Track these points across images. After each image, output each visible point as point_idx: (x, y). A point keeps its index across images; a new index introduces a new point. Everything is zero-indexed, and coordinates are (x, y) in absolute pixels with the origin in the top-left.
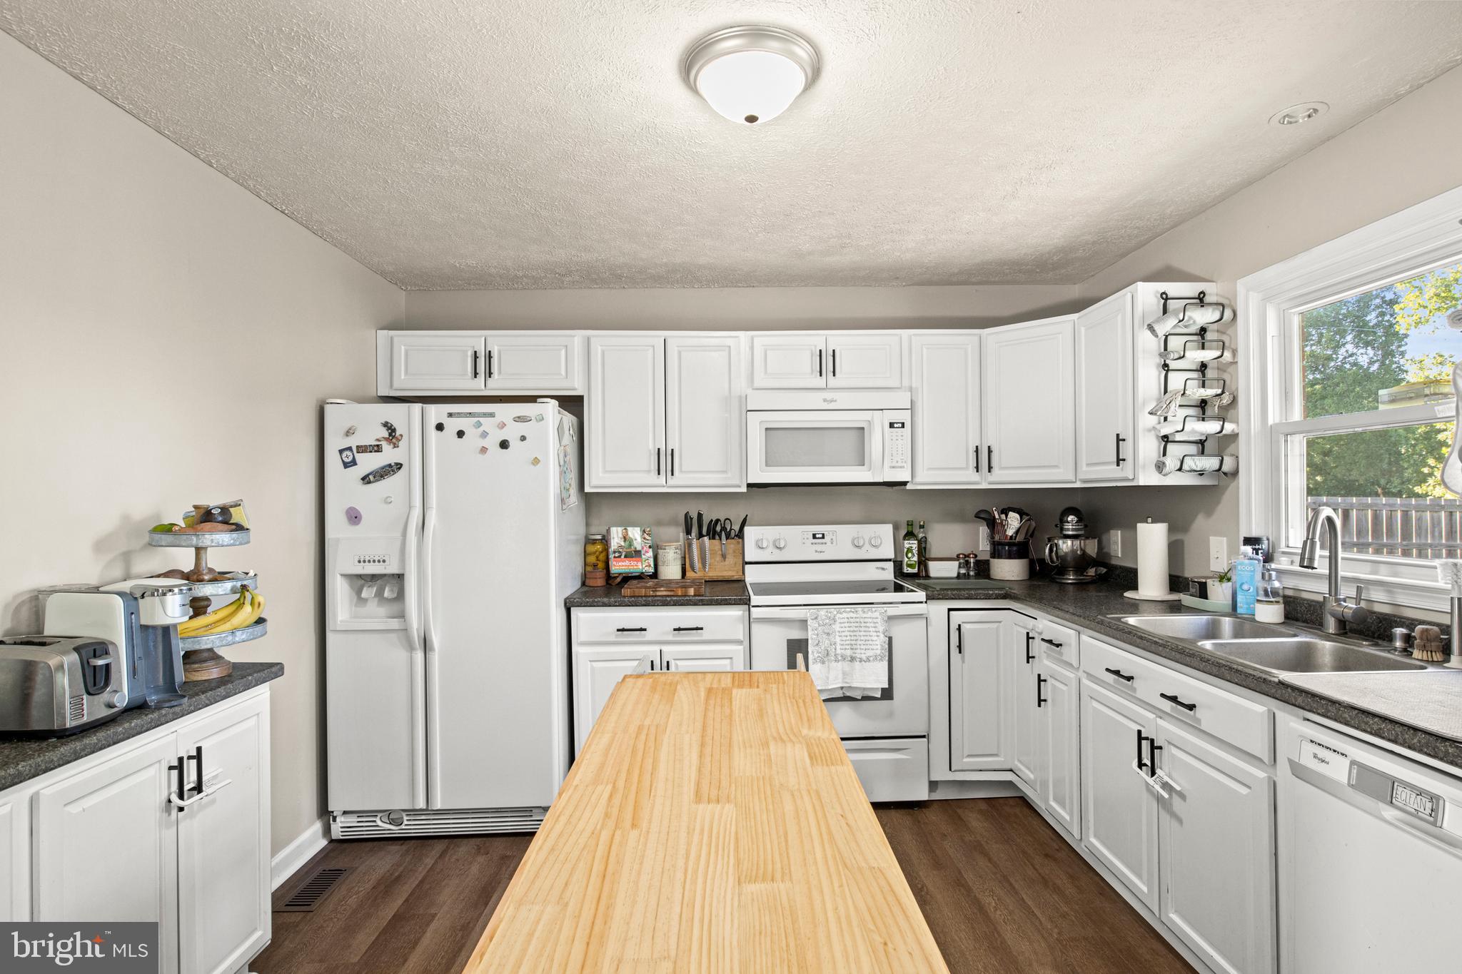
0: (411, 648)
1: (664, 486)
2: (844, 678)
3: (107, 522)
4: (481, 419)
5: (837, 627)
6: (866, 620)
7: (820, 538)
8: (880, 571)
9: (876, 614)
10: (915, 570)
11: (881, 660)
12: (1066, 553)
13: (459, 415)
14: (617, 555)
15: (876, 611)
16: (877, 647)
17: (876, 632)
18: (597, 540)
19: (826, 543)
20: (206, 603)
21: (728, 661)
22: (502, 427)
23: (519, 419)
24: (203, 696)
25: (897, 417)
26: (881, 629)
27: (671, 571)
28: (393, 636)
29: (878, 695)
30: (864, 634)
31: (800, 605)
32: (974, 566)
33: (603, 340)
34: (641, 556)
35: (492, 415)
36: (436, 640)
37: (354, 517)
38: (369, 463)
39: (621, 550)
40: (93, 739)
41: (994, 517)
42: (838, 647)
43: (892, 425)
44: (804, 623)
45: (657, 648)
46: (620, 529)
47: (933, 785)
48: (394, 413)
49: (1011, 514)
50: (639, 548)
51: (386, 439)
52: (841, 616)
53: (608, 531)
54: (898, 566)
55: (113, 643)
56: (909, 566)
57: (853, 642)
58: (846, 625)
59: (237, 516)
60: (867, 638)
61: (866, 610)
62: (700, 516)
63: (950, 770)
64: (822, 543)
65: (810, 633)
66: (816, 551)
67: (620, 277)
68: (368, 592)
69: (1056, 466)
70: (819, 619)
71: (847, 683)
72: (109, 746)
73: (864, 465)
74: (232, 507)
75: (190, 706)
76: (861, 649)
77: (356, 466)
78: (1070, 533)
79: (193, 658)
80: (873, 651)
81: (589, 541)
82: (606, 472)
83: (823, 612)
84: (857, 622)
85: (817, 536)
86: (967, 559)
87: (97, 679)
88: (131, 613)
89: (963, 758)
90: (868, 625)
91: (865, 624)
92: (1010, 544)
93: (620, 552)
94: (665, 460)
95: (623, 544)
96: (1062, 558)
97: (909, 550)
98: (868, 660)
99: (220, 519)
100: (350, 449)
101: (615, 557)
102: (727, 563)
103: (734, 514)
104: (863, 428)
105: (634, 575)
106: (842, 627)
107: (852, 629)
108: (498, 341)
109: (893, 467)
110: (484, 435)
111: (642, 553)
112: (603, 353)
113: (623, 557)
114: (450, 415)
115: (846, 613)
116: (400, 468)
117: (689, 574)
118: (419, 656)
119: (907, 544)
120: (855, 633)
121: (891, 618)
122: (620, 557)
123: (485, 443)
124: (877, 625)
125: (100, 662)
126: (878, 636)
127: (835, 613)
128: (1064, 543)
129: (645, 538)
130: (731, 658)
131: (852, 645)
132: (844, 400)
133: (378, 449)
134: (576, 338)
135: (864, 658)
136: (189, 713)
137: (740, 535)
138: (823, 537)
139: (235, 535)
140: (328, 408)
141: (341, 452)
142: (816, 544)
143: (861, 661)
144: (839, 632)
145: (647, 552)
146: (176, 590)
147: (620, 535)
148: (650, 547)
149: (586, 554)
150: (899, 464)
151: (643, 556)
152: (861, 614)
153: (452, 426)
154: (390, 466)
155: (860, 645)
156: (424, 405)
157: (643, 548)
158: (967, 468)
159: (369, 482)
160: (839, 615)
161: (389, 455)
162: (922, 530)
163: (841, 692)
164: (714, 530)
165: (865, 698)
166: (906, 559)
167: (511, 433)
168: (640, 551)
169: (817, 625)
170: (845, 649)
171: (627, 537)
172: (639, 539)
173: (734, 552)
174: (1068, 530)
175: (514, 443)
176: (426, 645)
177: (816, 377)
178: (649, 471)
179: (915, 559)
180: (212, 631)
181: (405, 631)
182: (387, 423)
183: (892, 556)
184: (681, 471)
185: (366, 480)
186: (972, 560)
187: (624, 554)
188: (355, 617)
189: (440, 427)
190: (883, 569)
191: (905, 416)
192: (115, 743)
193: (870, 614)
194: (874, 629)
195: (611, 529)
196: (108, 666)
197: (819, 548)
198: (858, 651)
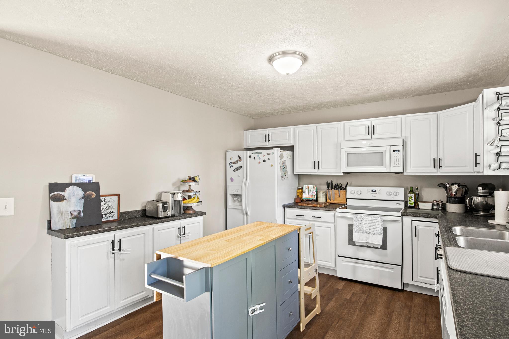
0: (244, 214)
1: (317, 173)
2: (366, 239)
3: (175, 179)
4: (259, 154)
5: (364, 221)
6: (374, 220)
7: (374, 192)
8: (399, 205)
9: (379, 219)
10: (413, 205)
11: (380, 235)
12: (478, 203)
13: (254, 153)
15: (379, 217)
16: (378, 230)
17: (379, 225)
18: (300, 189)
19: (376, 193)
20: (190, 197)
21: (329, 229)
22: (264, 156)
23: (268, 154)
24: (186, 216)
25: (396, 148)
26: (380, 224)
27: (322, 199)
28: (240, 210)
29: (379, 247)
30: (374, 225)
31: (354, 213)
32: (441, 205)
33: (299, 128)
35: (261, 153)
36: (249, 213)
37: (232, 180)
38: (235, 166)
40: (163, 220)
41: (447, 186)
42: (364, 228)
43: (394, 151)
44: (352, 219)
45: (308, 222)
46: (306, 186)
47: (404, 285)
48: (240, 153)
49: (455, 185)
51: (238, 160)
52: (365, 218)
53: (304, 186)
54: (406, 203)
55: (168, 202)
56: (411, 204)
57: (370, 227)
58: (367, 221)
59: (197, 179)
60: (374, 226)
61: (375, 217)
62: (331, 182)
63: (412, 280)
64: (375, 193)
65: (354, 222)
66: (372, 196)
67: (305, 108)
68: (235, 199)
69: (466, 166)
70: (358, 218)
71: (367, 241)
72: (166, 222)
73: (383, 166)
74: (195, 177)
75: (183, 217)
76: (372, 230)
77: (232, 167)
78: (480, 194)
79: (188, 208)
80: (377, 231)
81: (298, 189)
82: (299, 168)
83: (359, 216)
84: (371, 221)
85: (373, 191)
86: (438, 203)
87: (165, 209)
88: (173, 197)
89: (418, 277)
90: (375, 222)
91: (374, 222)
92: (455, 198)
94: (317, 165)
96: (477, 205)
97: (410, 197)
98: (374, 234)
99: (192, 179)
100: (231, 163)
102: (340, 198)
103: (343, 182)
104: (383, 153)
105: (310, 200)
106: (366, 222)
107: (369, 223)
108: (271, 131)
109: (395, 167)
110: (260, 158)
112: (299, 132)
114: (252, 153)
115: (367, 217)
116: (241, 168)
117: (328, 201)
118: (245, 216)
119: (409, 195)
120: (370, 224)
121: (384, 221)
123: (260, 161)
124: (379, 222)
125: (165, 206)
126: (379, 226)
127: (363, 217)
128: (477, 198)
129: (314, 189)
130: (330, 228)
131: (369, 228)
132: (375, 143)
133: (237, 163)
134: (291, 129)
135: (373, 233)
136: (183, 219)
137: (345, 189)
138: (376, 191)
139: (194, 183)
140: (227, 152)
141: (229, 163)
142: (372, 193)
143: (372, 234)
144: (364, 223)
145: (314, 193)
146: (180, 193)
149: (297, 193)
150: (398, 165)
152: (373, 218)
153: (253, 156)
154: (239, 167)
155: (372, 228)
156: (247, 151)
158: (430, 167)
159: (235, 171)
160: (364, 218)
161: (239, 164)
162: (417, 190)
163: (366, 244)
164: (336, 187)
165: (374, 247)
166: (409, 201)
167: (266, 158)
169: (357, 220)
170: (367, 229)
173: (343, 194)
175: (267, 160)
176: (247, 215)
177: (367, 135)
178: (312, 168)
179: (413, 201)
180: (189, 203)
181: (242, 209)
182: (239, 156)
183: (403, 199)
184: (322, 168)
185: (234, 170)
186: (440, 203)
188: (233, 205)
189: (250, 157)
190: (400, 204)
191: (401, 148)
192: (167, 221)
193: (376, 218)
194: (378, 224)
196: (167, 206)
197: (374, 195)
198: (371, 231)
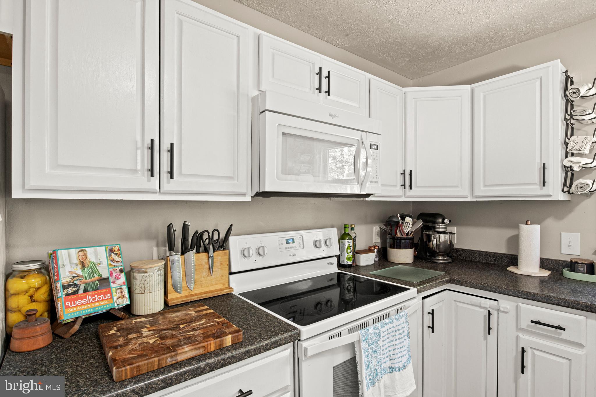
1: (156, 192)
5: (381, 342)
8: (330, 265)
10: (352, 262)
14: (71, 290)
18: (29, 271)
34: (109, 286)
39: (77, 282)
43: (372, 146)
46: (73, 252)
50: (105, 274)
52: (383, 329)
53: (53, 255)
54: (338, 260)
56: (349, 259)
58: (387, 336)
62: (185, 227)
78: (441, 230)
81: (13, 274)
85: (289, 241)
93: (75, 285)
94: (159, 158)
95: (80, 272)
97: (349, 247)
101: (68, 295)
102: (215, 277)
107: (390, 340)
111: (111, 280)
113: (81, 291)
115: (387, 326)
117: (172, 296)
119: (347, 242)
122: (76, 292)
127: (380, 328)
129: (113, 260)
144: (382, 346)
145: (117, 278)
147: (75, 260)
148: (121, 271)
150: (375, 180)
151: (112, 285)
157: (111, 274)
164: (200, 243)
166: (346, 254)
168: (108, 279)
171: (87, 262)
172: (105, 261)
173: (221, 264)
174: (439, 228)
178: (135, 171)
179: (352, 253)
184: (180, 174)
187: (82, 287)
195: (59, 252)
